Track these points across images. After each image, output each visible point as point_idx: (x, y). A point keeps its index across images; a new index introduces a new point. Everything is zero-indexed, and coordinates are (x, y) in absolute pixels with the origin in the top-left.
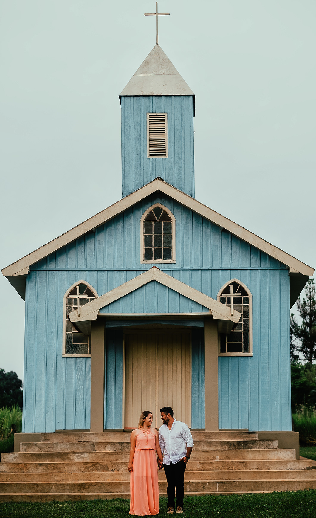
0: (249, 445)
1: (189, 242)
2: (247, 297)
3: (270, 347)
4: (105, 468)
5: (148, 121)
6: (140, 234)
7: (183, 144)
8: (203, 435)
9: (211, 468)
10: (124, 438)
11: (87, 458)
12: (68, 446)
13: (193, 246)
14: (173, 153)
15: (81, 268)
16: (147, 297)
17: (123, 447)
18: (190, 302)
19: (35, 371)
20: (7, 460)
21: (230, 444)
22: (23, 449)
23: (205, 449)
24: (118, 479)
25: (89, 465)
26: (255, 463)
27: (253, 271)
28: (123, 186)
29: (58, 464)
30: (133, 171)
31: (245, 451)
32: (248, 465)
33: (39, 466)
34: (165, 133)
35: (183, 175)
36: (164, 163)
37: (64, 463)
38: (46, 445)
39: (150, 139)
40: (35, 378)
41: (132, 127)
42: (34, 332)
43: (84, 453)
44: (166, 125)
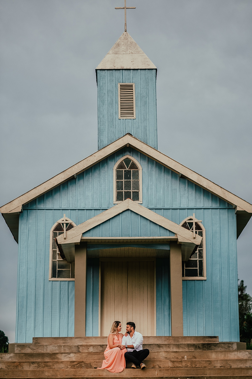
0: (212, 347)
1: (154, 187)
2: (201, 231)
3: (220, 272)
4: (89, 366)
5: (119, 89)
6: (113, 180)
7: (148, 108)
8: (172, 339)
9: (181, 365)
10: (104, 342)
11: (73, 357)
12: (57, 348)
13: (157, 190)
14: (140, 115)
15: (64, 207)
16: (123, 224)
17: (103, 349)
18: (158, 227)
19: (26, 292)
20: (4, 359)
21: (196, 346)
22: (18, 350)
23: (174, 350)
24: (100, 375)
25: (75, 363)
26: (219, 361)
27: (206, 210)
28: (99, 142)
29: (48, 362)
30: (107, 129)
31: (209, 352)
32: (213, 363)
33: (32, 364)
34: (133, 99)
35: (148, 132)
36: (132, 123)
37: (53, 362)
38: (37, 347)
39: (121, 104)
40: (26, 298)
41: (106, 94)
42: (26, 260)
43: (71, 353)
44: (134, 93)
